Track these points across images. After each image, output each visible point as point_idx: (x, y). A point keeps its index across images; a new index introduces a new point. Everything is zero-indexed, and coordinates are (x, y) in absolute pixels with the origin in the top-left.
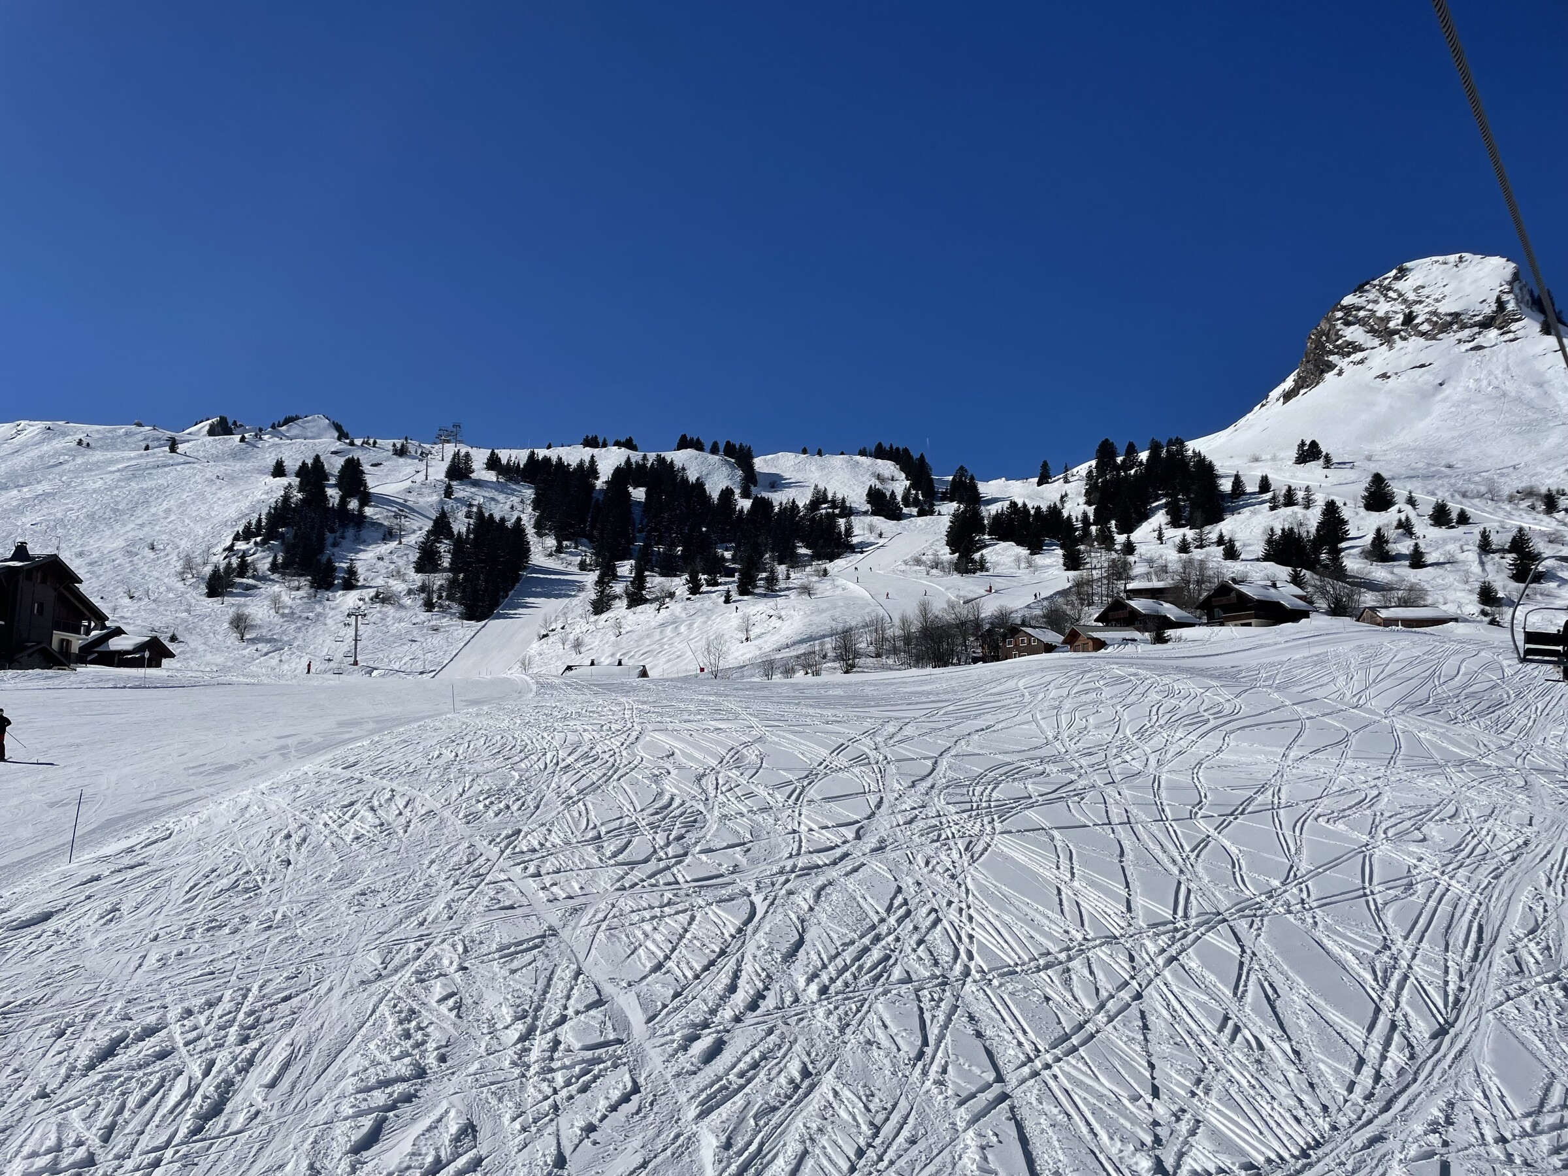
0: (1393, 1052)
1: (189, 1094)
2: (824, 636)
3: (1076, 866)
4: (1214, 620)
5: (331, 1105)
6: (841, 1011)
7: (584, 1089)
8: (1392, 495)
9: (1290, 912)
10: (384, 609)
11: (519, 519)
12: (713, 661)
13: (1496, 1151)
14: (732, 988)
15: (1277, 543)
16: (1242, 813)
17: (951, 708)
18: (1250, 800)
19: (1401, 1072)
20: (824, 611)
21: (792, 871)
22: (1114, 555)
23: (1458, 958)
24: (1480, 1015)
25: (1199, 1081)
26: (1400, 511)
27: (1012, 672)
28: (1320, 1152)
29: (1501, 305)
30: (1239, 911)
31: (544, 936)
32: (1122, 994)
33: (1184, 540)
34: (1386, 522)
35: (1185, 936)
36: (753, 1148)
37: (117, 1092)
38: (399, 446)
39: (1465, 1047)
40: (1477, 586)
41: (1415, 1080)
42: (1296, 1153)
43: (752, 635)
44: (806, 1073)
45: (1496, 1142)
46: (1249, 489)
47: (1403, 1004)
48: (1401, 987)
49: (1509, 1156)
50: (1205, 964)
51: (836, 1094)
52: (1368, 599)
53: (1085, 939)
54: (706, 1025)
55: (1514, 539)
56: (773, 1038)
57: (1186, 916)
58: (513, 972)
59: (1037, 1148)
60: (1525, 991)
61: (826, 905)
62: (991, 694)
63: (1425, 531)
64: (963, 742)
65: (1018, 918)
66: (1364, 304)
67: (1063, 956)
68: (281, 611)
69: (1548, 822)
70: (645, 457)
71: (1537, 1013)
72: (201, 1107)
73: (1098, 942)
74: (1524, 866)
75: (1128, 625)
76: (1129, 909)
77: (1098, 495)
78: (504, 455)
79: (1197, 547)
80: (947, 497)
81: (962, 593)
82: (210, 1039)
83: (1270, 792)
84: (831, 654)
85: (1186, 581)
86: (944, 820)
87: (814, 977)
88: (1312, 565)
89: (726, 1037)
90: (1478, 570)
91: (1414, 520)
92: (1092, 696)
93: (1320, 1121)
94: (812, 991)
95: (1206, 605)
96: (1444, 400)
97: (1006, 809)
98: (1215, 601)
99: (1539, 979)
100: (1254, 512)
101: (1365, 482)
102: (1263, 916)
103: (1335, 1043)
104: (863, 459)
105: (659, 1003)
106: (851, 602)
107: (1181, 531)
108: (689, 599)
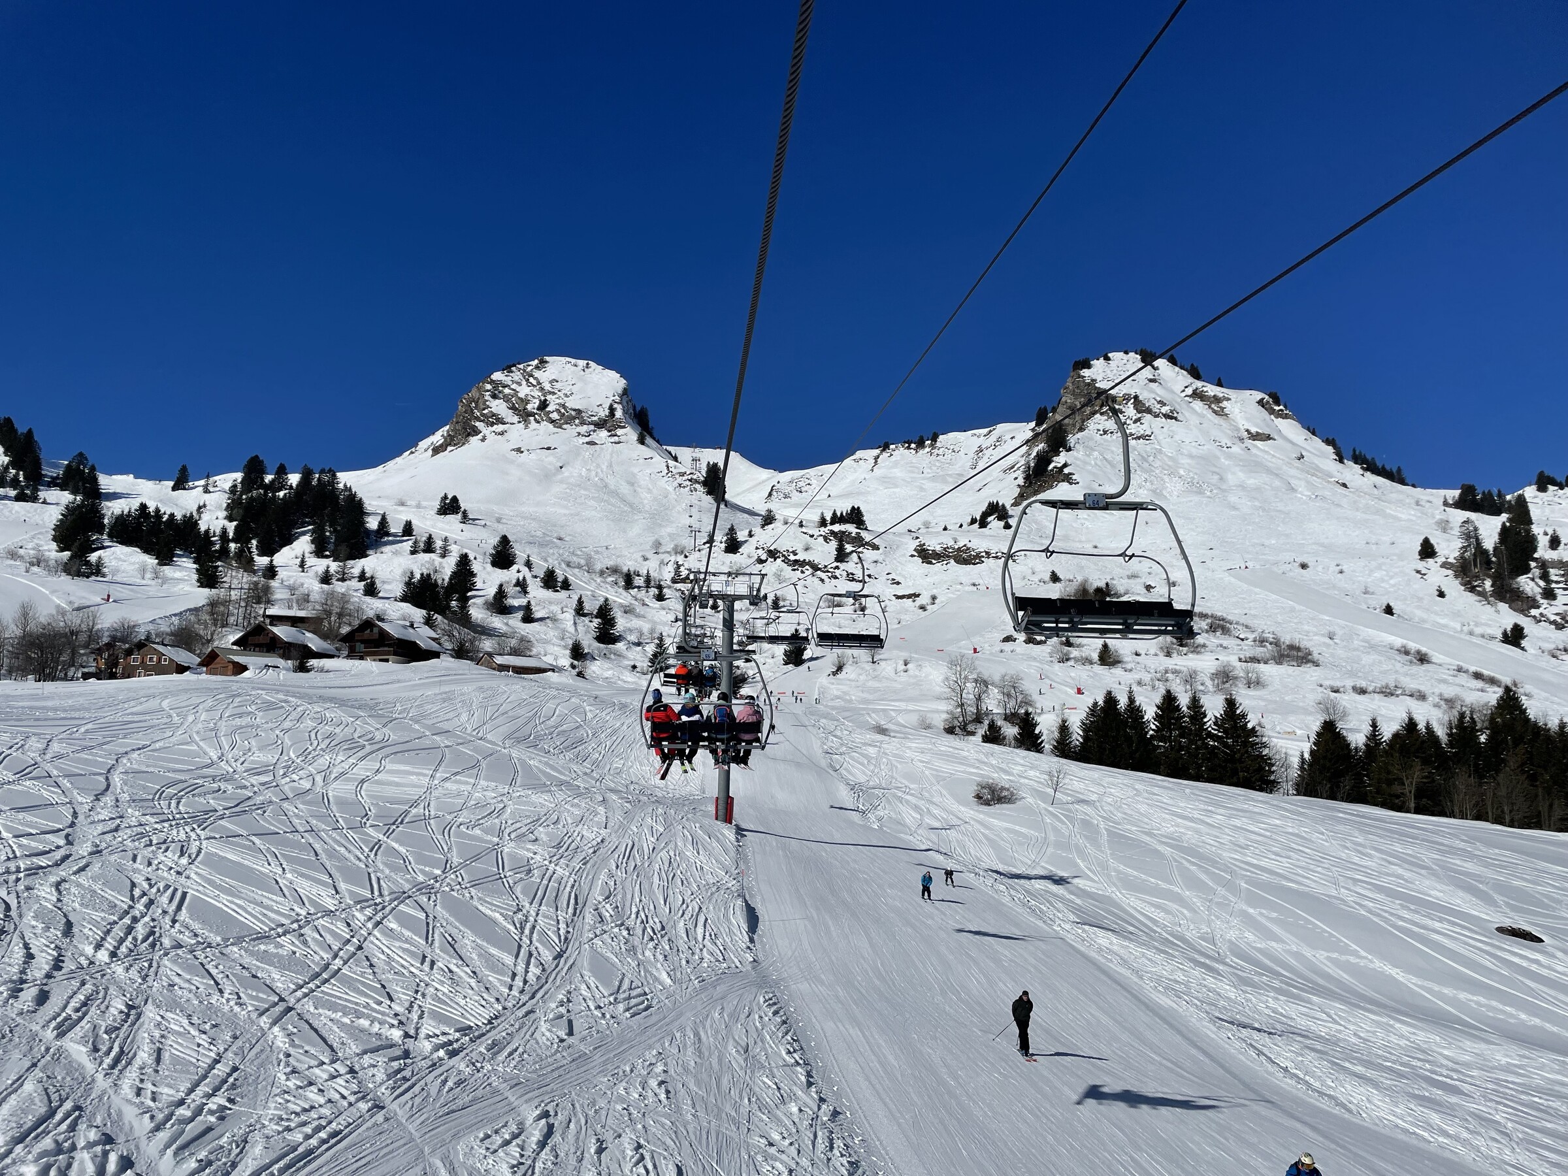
0: (532, 968)
3: (284, 863)
6: (136, 967)
8: (514, 556)
9: (453, 890)
13: (597, 1013)
14: (30, 956)
15: (415, 587)
16: (401, 823)
17: (90, 726)
18: (407, 812)
19: (538, 978)
21: (18, 871)
22: (255, 578)
23: (564, 915)
24: (580, 946)
25: (417, 992)
26: (519, 571)
28: (499, 1021)
29: (612, 410)
30: (418, 890)
32: (347, 947)
33: (327, 571)
34: (507, 579)
35: (383, 908)
36: (116, 1049)
39: (573, 964)
40: (570, 642)
41: (547, 982)
42: (486, 1022)
44: (130, 1007)
45: (596, 1008)
46: (392, 531)
47: (534, 942)
48: (532, 933)
49: (603, 1014)
50: (402, 925)
51: (162, 1017)
52: (487, 645)
53: (308, 914)
54: (23, 981)
55: (601, 606)
56: (89, 987)
57: (381, 895)
60: (605, 932)
61: (72, 897)
63: (537, 592)
64: (125, 760)
65: (249, 901)
66: (509, 383)
67: (295, 926)
69: (616, 827)
71: (613, 943)
73: (319, 915)
74: (601, 857)
75: (268, 651)
76: (337, 892)
77: (241, 511)
79: (338, 580)
80: (59, 484)
83: (422, 806)
85: (328, 613)
86: (147, 828)
87: (98, 946)
88: (443, 610)
89: (46, 988)
90: (572, 629)
91: (529, 580)
92: (246, 720)
93: (496, 1006)
94: (103, 956)
95: (348, 639)
96: (561, 482)
97: (202, 818)
98: (358, 636)
99: (613, 925)
100: (396, 553)
101: (494, 540)
102: (435, 893)
103: (495, 965)
107: (324, 562)
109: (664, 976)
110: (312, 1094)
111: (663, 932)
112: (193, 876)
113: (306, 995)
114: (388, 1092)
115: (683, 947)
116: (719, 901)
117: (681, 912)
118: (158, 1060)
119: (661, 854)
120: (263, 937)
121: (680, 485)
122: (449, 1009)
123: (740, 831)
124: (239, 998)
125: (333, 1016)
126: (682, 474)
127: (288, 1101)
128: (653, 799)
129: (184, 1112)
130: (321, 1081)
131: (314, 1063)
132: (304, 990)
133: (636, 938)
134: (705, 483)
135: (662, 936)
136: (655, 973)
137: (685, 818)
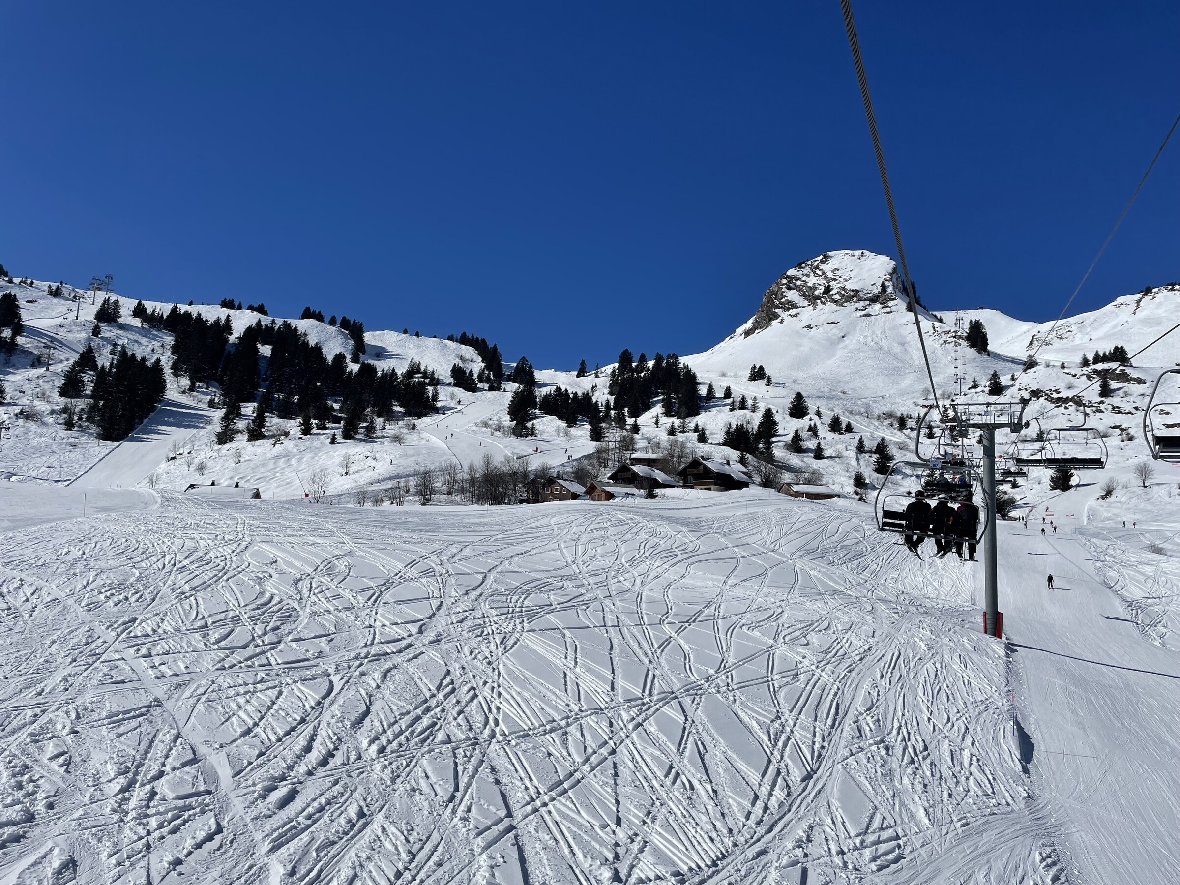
0: (777, 791)
2: (408, 476)
3: (579, 656)
4: (687, 485)
6: (394, 766)
8: (807, 408)
9: (719, 692)
10: (27, 425)
11: (158, 360)
12: (316, 489)
13: (837, 860)
14: (308, 749)
15: (733, 435)
16: (694, 621)
17: (499, 536)
18: (700, 612)
19: (781, 805)
20: (411, 456)
21: (366, 657)
22: (625, 433)
23: (822, 726)
24: (833, 765)
25: (649, 813)
26: (811, 420)
27: (547, 512)
28: (725, 862)
29: (884, 288)
30: (686, 691)
31: (149, 706)
32: (602, 750)
33: (672, 426)
34: (802, 426)
35: (649, 708)
36: (313, 874)
38: (54, 288)
39: (822, 788)
40: (854, 474)
41: (789, 810)
42: (709, 863)
43: (351, 470)
44: (361, 814)
45: (838, 854)
46: (717, 395)
47: (785, 757)
48: (785, 745)
49: (845, 864)
50: (661, 729)
51: (384, 830)
52: (787, 477)
53: (580, 710)
54: (283, 778)
55: (878, 445)
56: (338, 788)
57: (650, 694)
58: (119, 735)
59: (532, 866)
60: (863, 750)
61: (390, 684)
62: (531, 528)
63: (826, 434)
64: (507, 562)
65: (534, 695)
66: (801, 276)
67: (563, 723)
69: (884, 635)
70: (273, 322)
71: (869, 765)
73: (589, 712)
74: (867, 665)
75: (630, 483)
76: (613, 689)
77: (618, 388)
78: (150, 306)
79: (680, 432)
80: (511, 379)
81: (516, 451)
83: (714, 607)
84: (413, 490)
85: (672, 455)
86: (487, 620)
87: (375, 740)
88: (753, 451)
89: (299, 787)
90: (855, 464)
91: (819, 426)
92: (601, 533)
93: (726, 840)
94: (373, 751)
95: (683, 473)
96: (844, 348)
97: (533, 613)
98: (689, 471)
99: (871, 741)
100: (719, 412)
101: (791, 398)
102: (702, 695)
103: (740, 784)
104: (450, 343)
105: (245, 762)
106: (432, 451)
107: (671, 420)
108: (300, 438)
109: (922, 813)
111: (925, 753)
112: (500, 667)
113: (535, 811)
115: (947, 773)
116: (988, 721)
117: (946, 731)
119: (927, 665)
121: (945, 342)
122: (674, 840)
123: (1010, 648)
126: (948, 333)
128: (922, 610)
132: (536, 803)
133: (895, 760)
134: (969, 338)
135: (924, 759)
136: (912, 808)
137: (952, 630)
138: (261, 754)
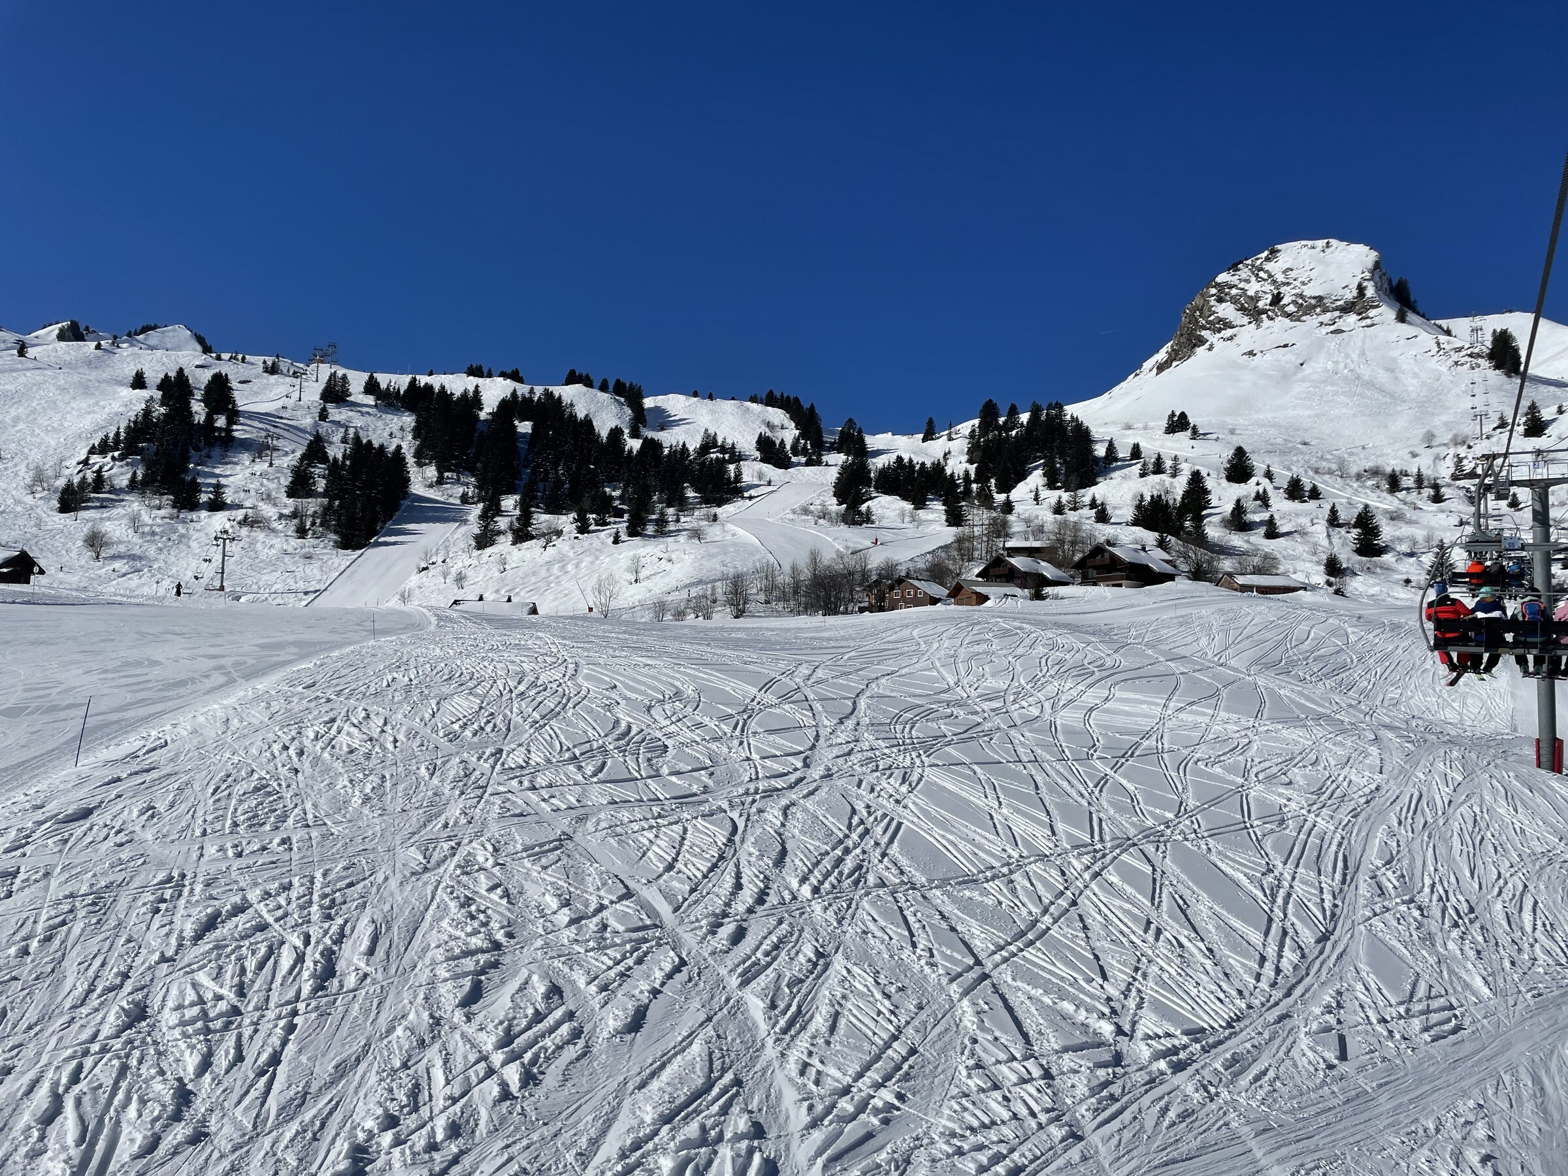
0: (1287, 952)
1: (300, 959)
2: (715, 581)
3: (1002, 796)
4: (1086, 581)
5: (427, 971)
6: (835, 907)
7: (640, 961)
8: (1252, 468)
9: (1187, 840)
10: (253, 534)
11: (399, 447)
12: (603, 601)
13: (1380, 1029)
14: (738, 886)
15: (1146, 510)
16: (1132, 756)
17: (853, 654)
18: (1137, 745)
19: (1296, 968)
20: (714, 556)
21: (756, 793)
22: (994, 514)
23: (1330, 882)
24: (1353, 926)
25: (1137, 969)
26: (1258, 484)
27: (905, 622)
28: (1242, 1025)
29: (1361, 289)
30: (1145, 837)
31: (560, 840)
32: (1059, 901)
33: (1059, 502)
34: (1245, 493)
35: (1104, 856)
36: (794, 1008)
37: (233, 957)
38: (270, 363)
39: (1344, 951)
40: (1324, 557)
41: (1308, 974)
42: (1224, 1024)
43: (642, 576)
44: (820, 955)
45: (1379, 1022)
46: (1121, 455)
47: (1290, 915)
48: (1286, 901)
49: (1390, 1032)
50: (1124, 879)
51: (849, 971)
52: (1227, 565)
53: (1021, 856)
54: (725, 915)
55: (1360, 514)
56: (785, 926)
57: (1102, 840)
58: (545, 868)
59: (1021, 1015)
60: (1388, 910)
61: (795, 822)
62: (889, 642)
63: (1280, 505)
64: (874, 685)
65: (961, 838)
66: (1237, 283)
67: (1005, 870)
68: (141, 530)
69: (1396, 771)
70: (532, 391)
71: (1400, 927)
72: (315, 970)
73: (1032, 859)
74: (1377, 809)
75: (1008, 581)
76: (1054, 833)
77: (980, 453)
78: (383, 379)
79: (1071, 509)
80: (836, 448)
81: (850, 544)
82: (296, 916)
83: (1154, 738)
84: (721, 597)
85: (1062, 542)
86: (877, 753)
87: (804, 880)
88: (1177, 531)
89: (745, 925)
90: (1325, 543)
91: (1271, 493)
92: (983, 647)
93: (1238, 1002)
94: (806, 891)
95: (1081, 565)
96: (1303, 380)
97: (928, 746)
98: (1089, 562)
99: (1398, 900)
100: (1124, 478)
101: (1229, 453)
102: (1165, 842)
103: (1239, 944)
104: (754, 405)
105: (680, 898)
106: (741, 547)
107: (1057, 493)
108: (576, 538)
109: (1478, 983)
110: (993, 1102)
111: (1472, 916)
112: (911, 805)
113: (1006, 960)
114: (1089, 1115)
115: (1504, 940)
116: (1553, 878)
117: (1496, 890)
118: (833, 1029)
119: (1462, 809)
120: (970, 881)
121: (1456, 363)
122: (1175, 999)
124: (932, 956)
125: (1033, 992)
126: (1459, 350)
127: (965, 1109)
128: (1444, 739)
129: (846, 1105)
130: (1009, 1084)
131: (1003, 1056)
132: (1004, 953)
133: (1433, 922)
134: (1491, 356)
135: (1471, 922)
136: (1464, 976)
137: (1493, 764)
138: (692, 891)
